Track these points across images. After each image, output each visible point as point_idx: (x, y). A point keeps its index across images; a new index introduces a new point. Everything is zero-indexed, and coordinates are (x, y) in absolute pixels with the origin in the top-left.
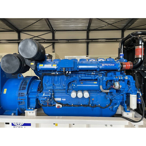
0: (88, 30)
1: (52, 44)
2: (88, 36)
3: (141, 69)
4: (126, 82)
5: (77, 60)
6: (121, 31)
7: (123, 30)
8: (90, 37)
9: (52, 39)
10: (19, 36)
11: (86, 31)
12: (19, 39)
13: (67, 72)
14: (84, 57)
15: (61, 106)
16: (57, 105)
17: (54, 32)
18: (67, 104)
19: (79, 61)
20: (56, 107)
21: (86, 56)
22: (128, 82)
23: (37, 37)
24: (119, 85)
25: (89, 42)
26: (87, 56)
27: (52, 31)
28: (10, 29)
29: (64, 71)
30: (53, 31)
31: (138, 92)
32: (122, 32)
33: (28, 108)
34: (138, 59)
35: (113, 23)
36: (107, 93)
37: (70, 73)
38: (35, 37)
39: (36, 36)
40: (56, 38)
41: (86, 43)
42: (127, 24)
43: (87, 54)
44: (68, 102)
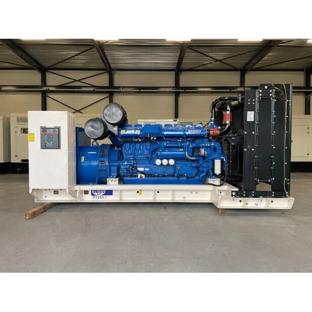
0: (178, 70)
1: (108, 95)
2: (177, 81)
3: (229, 135)
4: (213, 148)
5: (161, 126)
6: (239, 73)
7: (243, 71)
8: (182, 84)
9: (108, 85)
10: (44, 80)
11: (174, 72)
12: (44, 85)
13: (152, 138)
14: (171, 122)
15: (144, 176)
16: (139, 175)
17: (113, 72)
18: (151, 174)
19: (163, 126)
20: (139, 177)
21: (172, 120)
22: (215, 149)
23: (78, 81)
24: (205, 151)
25: (179, 92)
26: (175, 121)
27: (108, 71)
28: (27, 65)
29: (148, 136)
30: (110, 71)
31: (222, 158)
32: (241, 75)
33: (110, 176)
34: (226, 124)
35: (225, 59)
36: (193, 161)
37: (155, 138)
38: (76, 81)
39: (77, 79)
40: (116, 84)
41: (174, 94)
42: (251, 61)
43: (176, 116)
44: (151, 172)
